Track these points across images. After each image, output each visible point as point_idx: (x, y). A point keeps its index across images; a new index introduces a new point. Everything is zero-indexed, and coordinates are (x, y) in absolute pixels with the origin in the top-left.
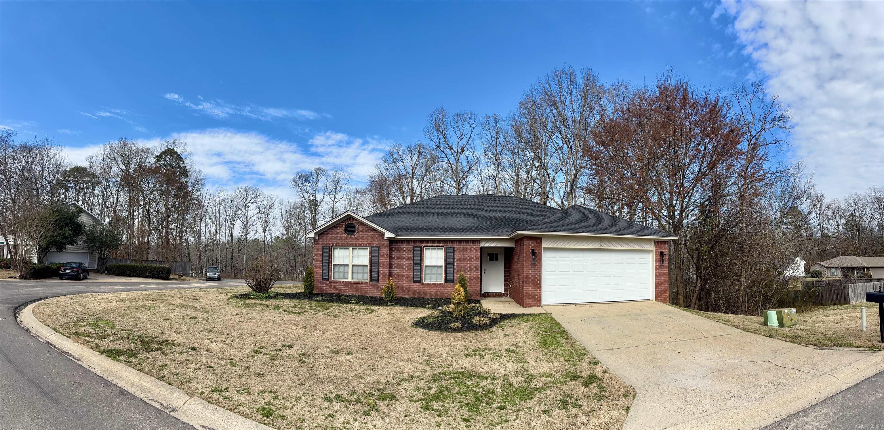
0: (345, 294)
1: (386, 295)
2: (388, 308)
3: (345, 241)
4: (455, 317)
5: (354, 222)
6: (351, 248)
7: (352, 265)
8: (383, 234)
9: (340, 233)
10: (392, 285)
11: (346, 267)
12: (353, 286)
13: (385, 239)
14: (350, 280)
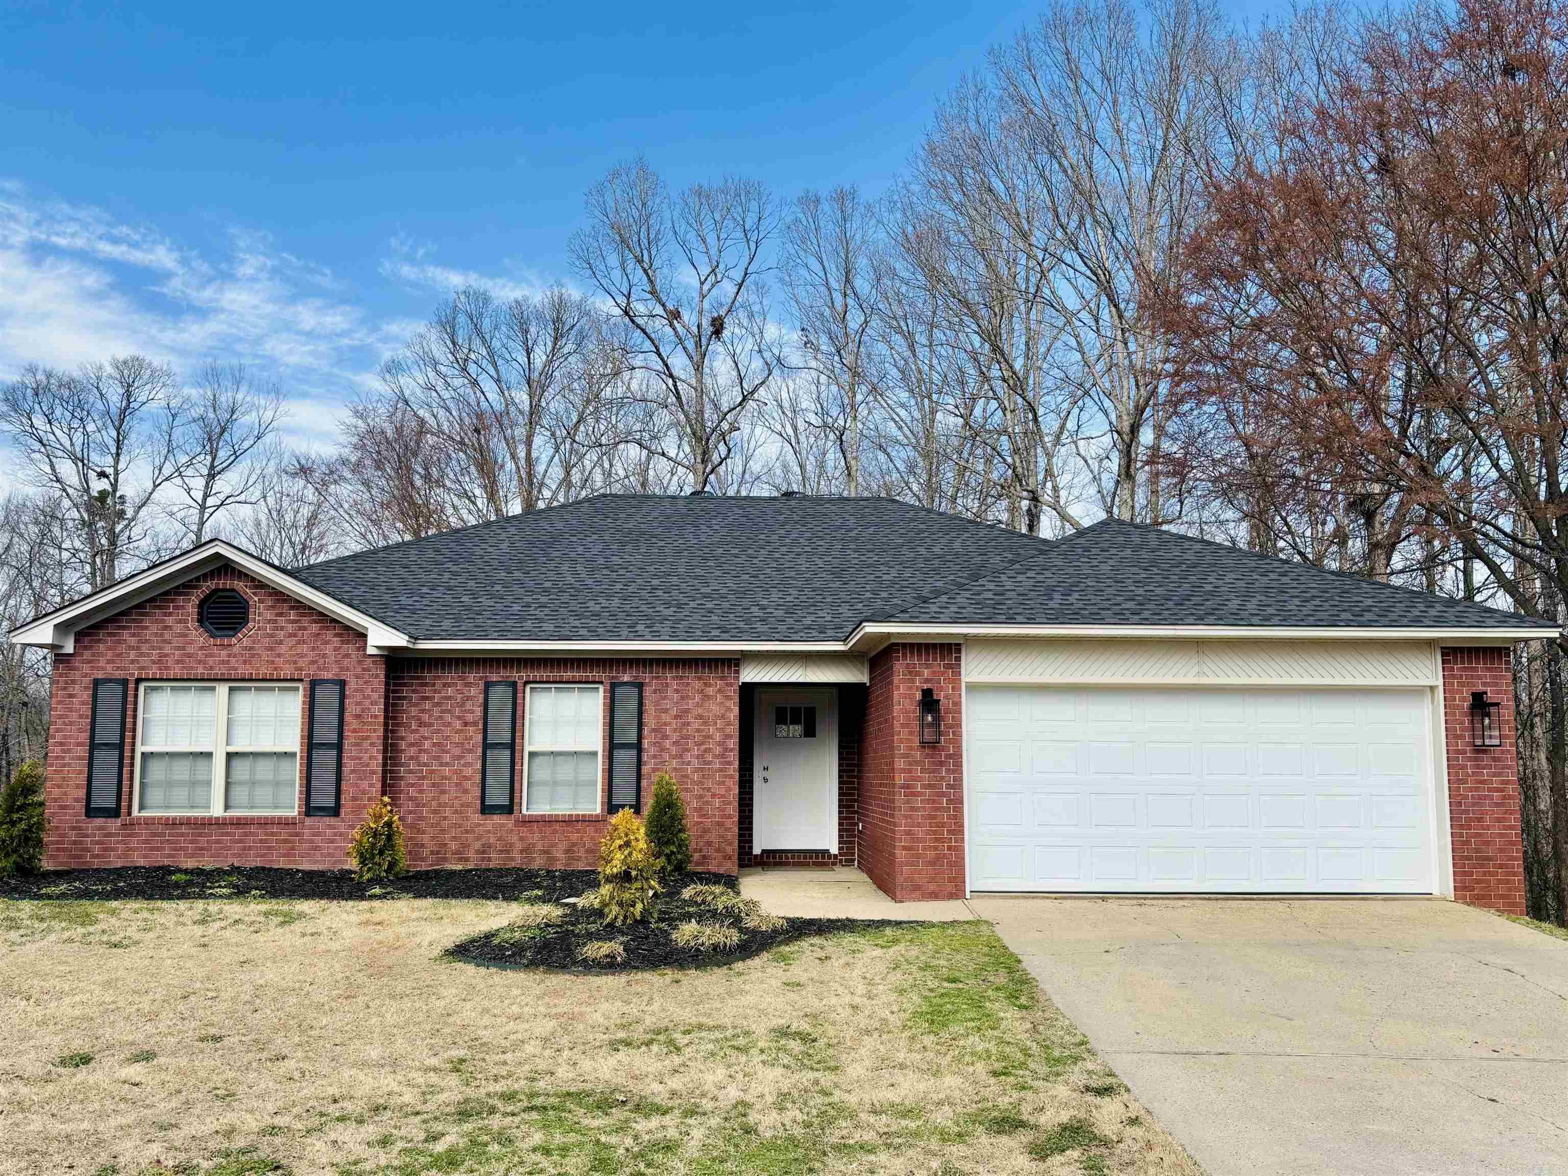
0: (190, 864)
1: (363, 862)
2: (364, 905)
3: (200, 662)
4: (611, 925)
5: (239, 585)
6: (223, 689)
7: (230, 756)
8: (362, 636)
9: (178, 628)
10: (389, 824)
11: (201, 764)
12: (228, 834)
13: (371, 651)
14: (217, 810)
